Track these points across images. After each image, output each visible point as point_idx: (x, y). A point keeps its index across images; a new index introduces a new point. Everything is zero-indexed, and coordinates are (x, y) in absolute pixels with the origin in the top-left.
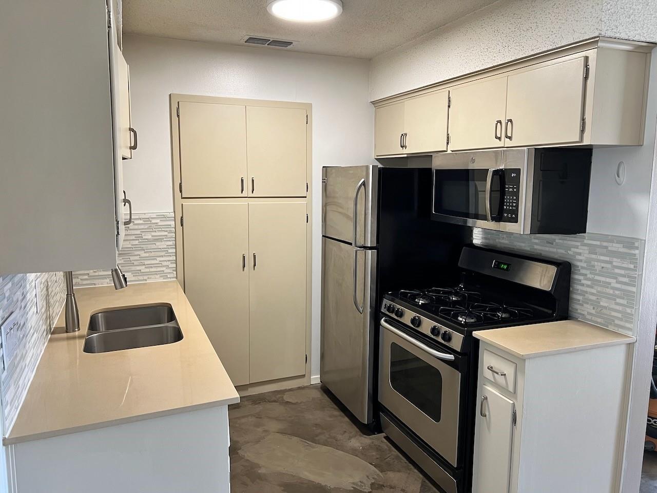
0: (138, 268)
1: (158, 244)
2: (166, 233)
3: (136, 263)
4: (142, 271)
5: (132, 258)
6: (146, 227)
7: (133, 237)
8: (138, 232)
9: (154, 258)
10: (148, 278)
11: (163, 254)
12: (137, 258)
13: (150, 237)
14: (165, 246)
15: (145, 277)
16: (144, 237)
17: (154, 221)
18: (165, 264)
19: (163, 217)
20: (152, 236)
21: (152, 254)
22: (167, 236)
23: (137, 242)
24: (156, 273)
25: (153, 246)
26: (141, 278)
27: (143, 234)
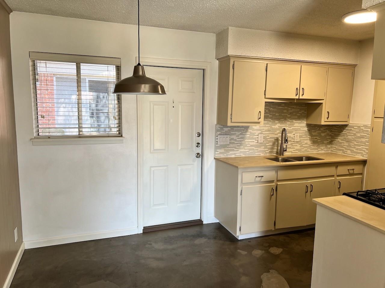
0: (353, 149)
1: (362, 139)
2: (366, 135)
3: (352, 146)
4: (354, 151)
5: (351, 144)
6: (358, 130)
7: (353, 134)
8: (355, 132)
9: (359, 146)
10: (356, 155)
11: (363, 144)
12: (353, 144)
13: (359, 135)
14: (365, 141)
15: (355, 154)
16: (357, 135)
17: (362, 128)
18: (364, 149)
19: (366, 126)
20: (360, 135)
21: (359, 144)
22: (366, 136)
23: (354, 137)
24: (359, 153)
25: (360, 140)
26: (353, 154)
27: (357, 133)
